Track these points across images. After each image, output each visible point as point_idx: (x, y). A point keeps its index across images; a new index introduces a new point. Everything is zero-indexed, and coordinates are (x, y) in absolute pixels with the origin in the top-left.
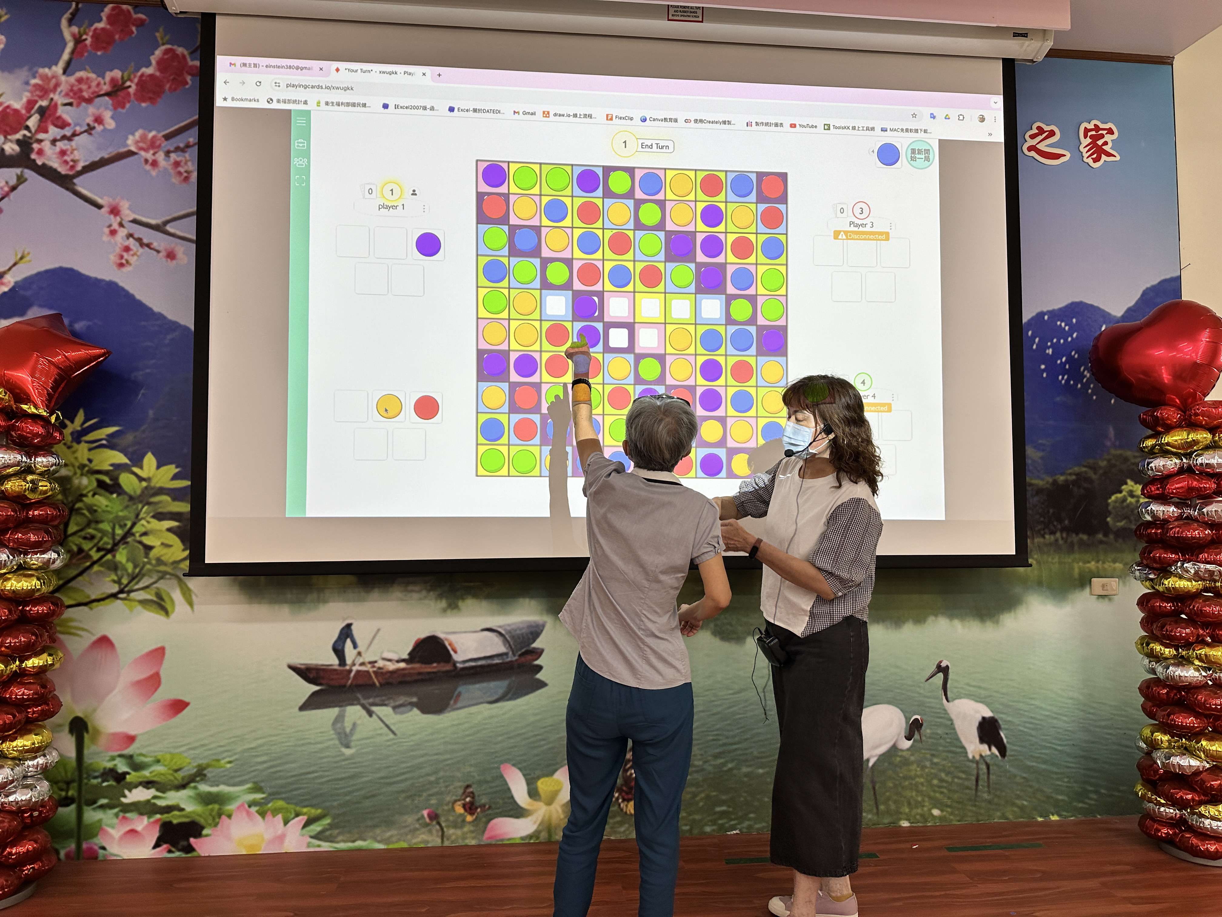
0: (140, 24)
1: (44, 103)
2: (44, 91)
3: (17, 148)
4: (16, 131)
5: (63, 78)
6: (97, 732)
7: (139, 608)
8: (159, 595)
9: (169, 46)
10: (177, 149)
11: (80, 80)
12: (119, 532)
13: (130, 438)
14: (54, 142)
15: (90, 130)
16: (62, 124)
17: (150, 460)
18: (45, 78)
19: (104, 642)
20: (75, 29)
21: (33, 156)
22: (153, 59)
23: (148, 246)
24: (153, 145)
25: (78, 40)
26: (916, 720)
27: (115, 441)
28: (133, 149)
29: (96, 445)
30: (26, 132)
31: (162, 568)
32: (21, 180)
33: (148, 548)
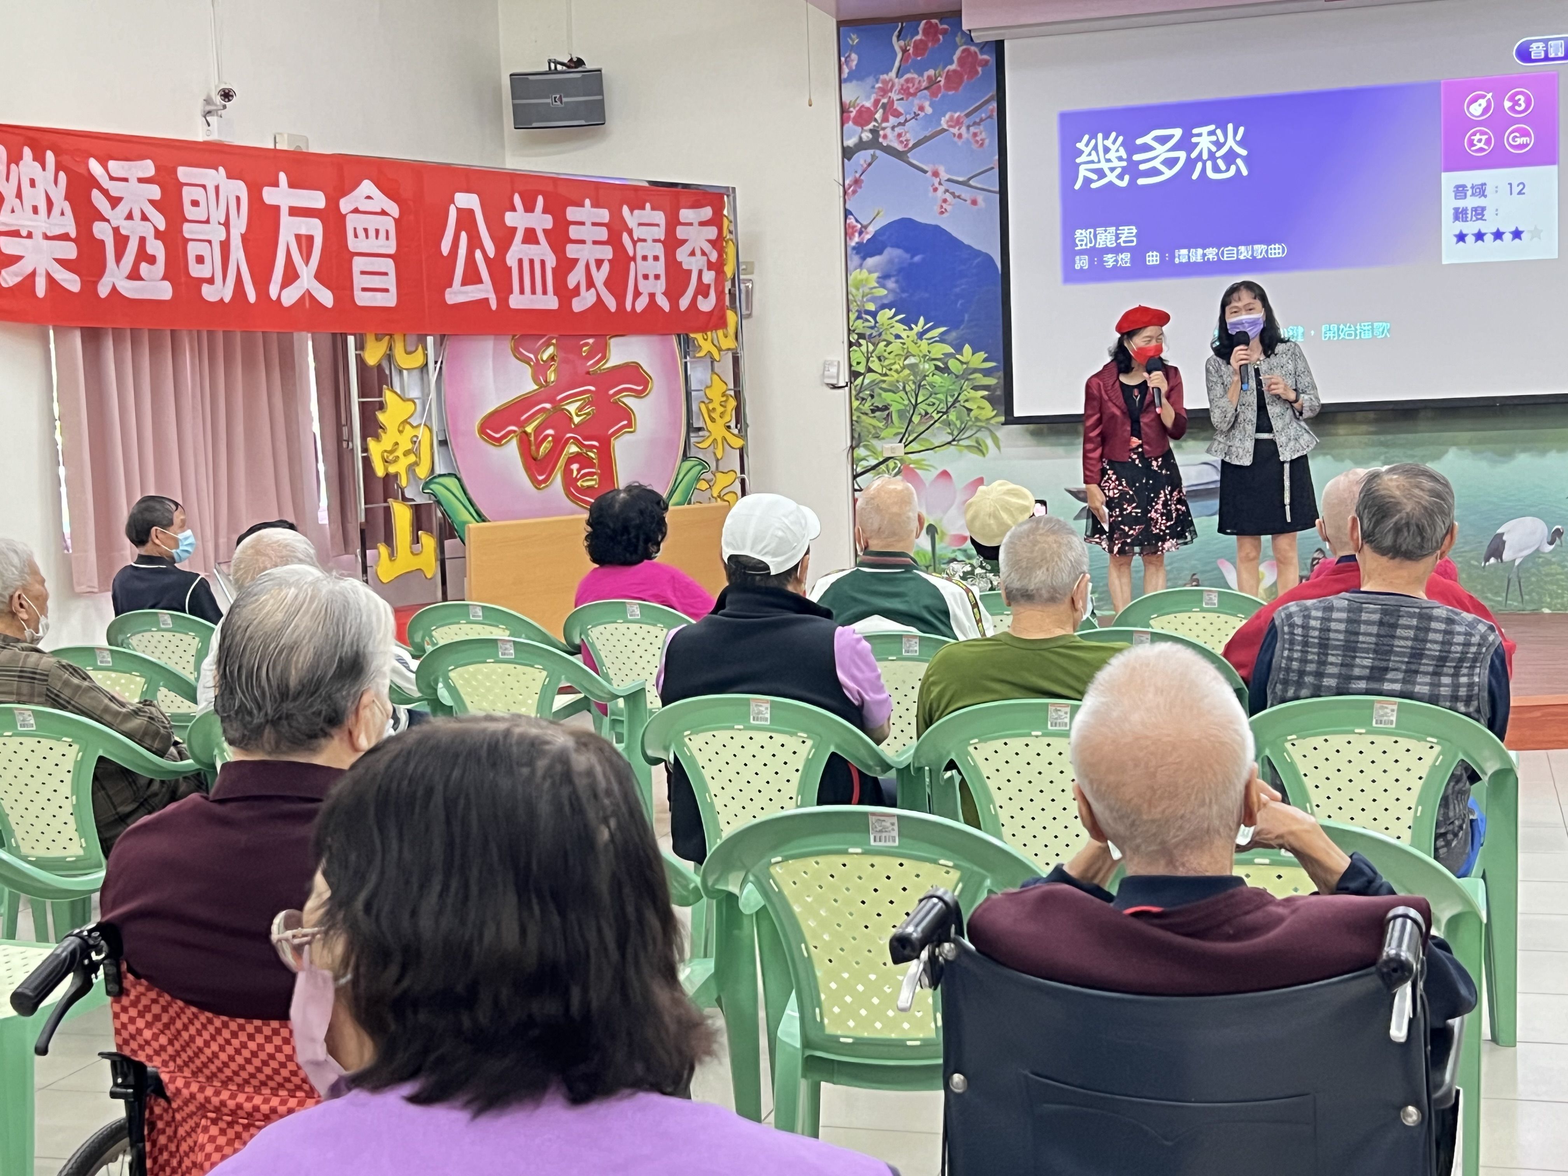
0: (944, 32)
1: (885, 100)
2: (884, 91)
3: (870, 136)
4: (868, 123)
5: (896, 80)
6: (943, 534)
7: (965, 451)
8: (977, 442)
9: (964, 47)
10: (975, 124)
11: (907, 81)
12: (950, 400)
13: (954, 334)
14: (893, 128)
15: (916, 115)
16: (897, 114)
17: (967, 349)
18: (885, 82)
19: (945, 474)
20: (902, 43)
21: (881, 140)
22: (955, 58)
23: (959, 197)
24: (958, 123)
25: (904, 51)
26: (1558, 530)
27: (946, 337)
28: (945, 127)
29: (932, 341)
30: (874, 123)
31: (979, 424)
32: (874, 157)
33: (969, 410)
